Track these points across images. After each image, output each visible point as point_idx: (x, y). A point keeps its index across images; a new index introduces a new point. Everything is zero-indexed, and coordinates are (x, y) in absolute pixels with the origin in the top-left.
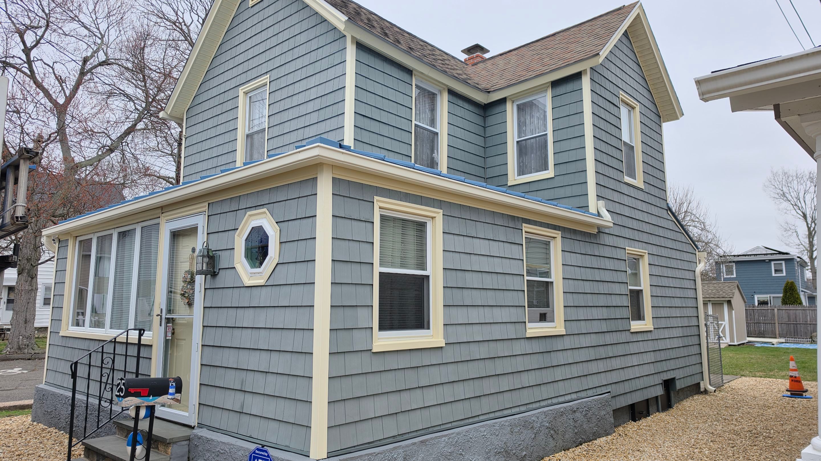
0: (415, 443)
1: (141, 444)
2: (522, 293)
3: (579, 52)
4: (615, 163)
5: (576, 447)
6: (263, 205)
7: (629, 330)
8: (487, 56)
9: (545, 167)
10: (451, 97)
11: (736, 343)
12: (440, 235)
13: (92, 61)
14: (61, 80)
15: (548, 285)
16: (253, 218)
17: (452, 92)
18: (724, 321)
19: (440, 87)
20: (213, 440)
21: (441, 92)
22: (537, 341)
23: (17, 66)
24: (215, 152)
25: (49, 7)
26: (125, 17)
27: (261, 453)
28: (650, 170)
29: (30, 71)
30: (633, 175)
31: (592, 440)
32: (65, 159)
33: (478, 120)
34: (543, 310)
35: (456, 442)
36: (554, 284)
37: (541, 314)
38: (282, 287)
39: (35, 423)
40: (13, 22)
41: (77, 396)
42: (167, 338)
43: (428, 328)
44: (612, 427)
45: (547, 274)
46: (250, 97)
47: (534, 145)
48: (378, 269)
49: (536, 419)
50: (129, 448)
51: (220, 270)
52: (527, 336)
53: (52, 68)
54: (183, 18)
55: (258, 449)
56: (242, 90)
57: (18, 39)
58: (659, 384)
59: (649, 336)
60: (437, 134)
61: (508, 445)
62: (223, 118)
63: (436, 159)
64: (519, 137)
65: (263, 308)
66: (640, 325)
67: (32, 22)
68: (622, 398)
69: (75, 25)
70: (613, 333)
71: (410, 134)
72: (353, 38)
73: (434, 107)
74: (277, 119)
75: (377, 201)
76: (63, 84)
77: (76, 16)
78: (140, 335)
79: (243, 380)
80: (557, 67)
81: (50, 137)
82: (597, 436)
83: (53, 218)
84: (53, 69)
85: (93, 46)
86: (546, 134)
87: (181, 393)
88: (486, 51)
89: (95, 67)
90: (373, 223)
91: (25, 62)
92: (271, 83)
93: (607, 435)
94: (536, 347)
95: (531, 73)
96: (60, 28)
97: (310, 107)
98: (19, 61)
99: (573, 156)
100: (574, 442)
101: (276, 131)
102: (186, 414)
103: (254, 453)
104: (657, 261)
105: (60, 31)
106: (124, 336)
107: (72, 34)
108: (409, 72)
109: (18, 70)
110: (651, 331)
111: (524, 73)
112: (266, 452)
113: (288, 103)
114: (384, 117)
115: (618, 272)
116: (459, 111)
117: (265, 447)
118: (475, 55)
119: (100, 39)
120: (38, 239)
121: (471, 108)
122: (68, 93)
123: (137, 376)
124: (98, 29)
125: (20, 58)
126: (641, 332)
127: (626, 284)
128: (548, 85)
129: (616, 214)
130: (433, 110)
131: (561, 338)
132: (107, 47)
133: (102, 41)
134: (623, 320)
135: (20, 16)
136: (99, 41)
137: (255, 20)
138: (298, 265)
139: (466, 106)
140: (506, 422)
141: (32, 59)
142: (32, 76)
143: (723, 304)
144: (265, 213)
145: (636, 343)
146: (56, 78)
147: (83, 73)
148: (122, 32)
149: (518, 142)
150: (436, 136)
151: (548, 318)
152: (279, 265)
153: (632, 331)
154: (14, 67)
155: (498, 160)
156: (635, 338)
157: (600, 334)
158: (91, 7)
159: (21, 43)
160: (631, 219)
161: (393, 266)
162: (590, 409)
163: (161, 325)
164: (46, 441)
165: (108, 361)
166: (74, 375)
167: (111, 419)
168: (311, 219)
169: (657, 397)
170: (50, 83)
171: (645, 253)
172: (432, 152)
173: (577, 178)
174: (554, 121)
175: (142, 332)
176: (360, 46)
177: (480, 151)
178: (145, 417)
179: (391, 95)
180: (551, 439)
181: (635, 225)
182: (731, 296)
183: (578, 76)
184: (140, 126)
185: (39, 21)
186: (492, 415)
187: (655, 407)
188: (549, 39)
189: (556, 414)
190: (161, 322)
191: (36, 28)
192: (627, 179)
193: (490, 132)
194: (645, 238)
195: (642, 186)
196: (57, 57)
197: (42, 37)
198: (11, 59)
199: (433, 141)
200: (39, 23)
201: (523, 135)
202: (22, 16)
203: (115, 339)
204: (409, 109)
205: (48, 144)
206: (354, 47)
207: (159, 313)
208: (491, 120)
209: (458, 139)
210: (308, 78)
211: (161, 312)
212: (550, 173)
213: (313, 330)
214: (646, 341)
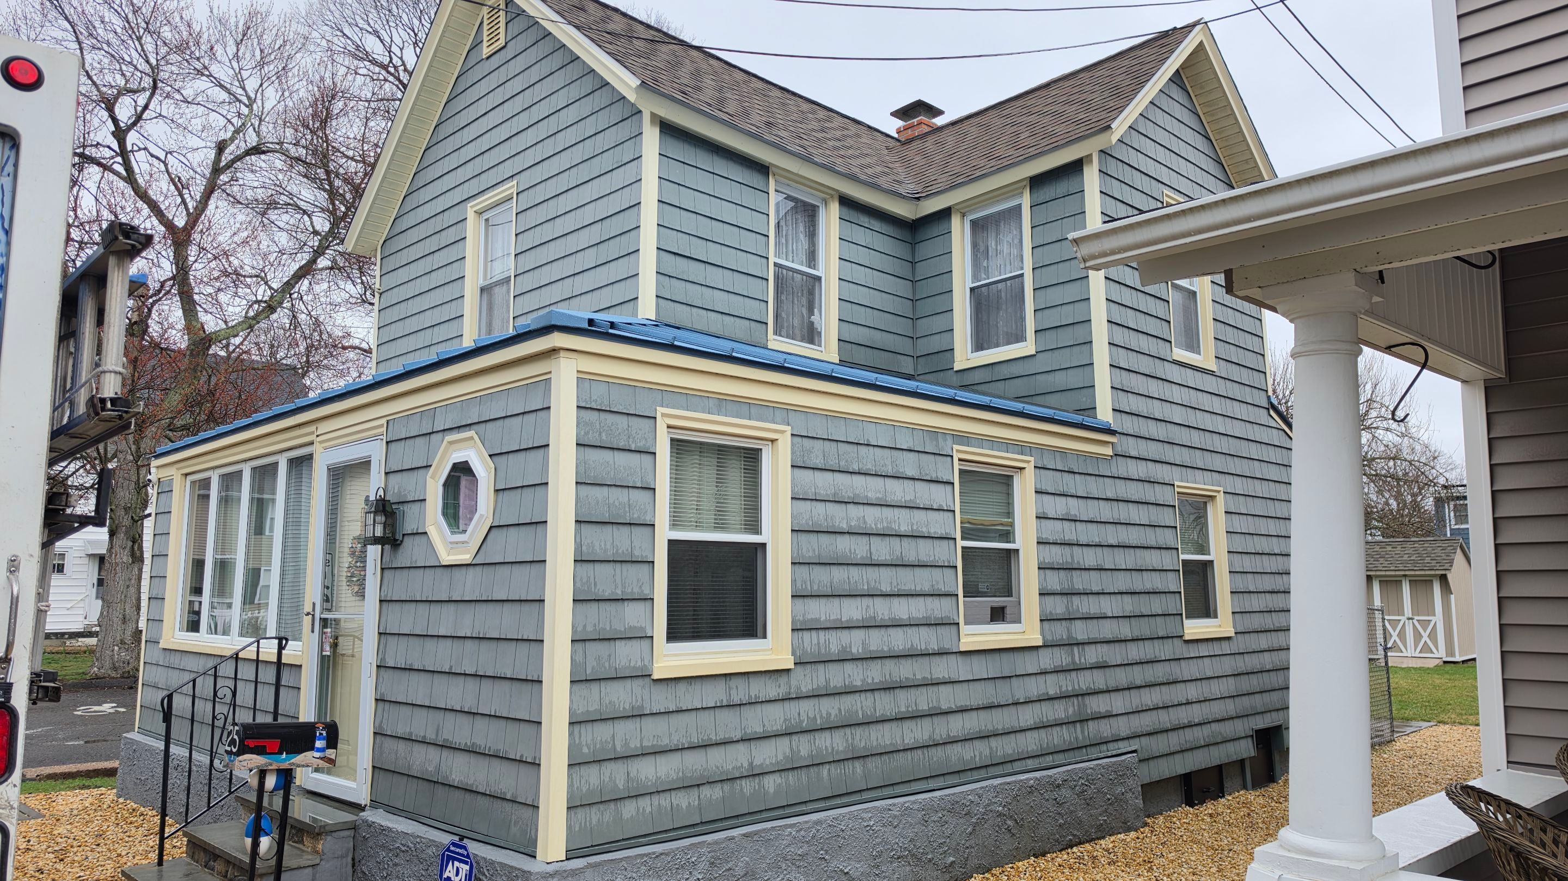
0: (733, 838)
1: (267, 834)
2: (952, 571)
3: (1079, 122)
4: (1152, 326)
5: (1061, 851)
6: (470, 425)
7: (1181, 637)
8: (939, 121)
9: (1019, 337)
10: (845, 210)
11: (1458, 658)
12: (786, 471)
13: (232, 147)
14: (179, 185)
15: (1010, 556)
16: (454, 446)
17: (846, 202)
18: (1434, 615)
19: (823, 192)
20: (390, 830)
21: (826, 202)
22: (982, 657)
23: (104, 161)
24: (428, 319)
25: (157, 54)
26: (290, 66)
27: (458, 850)
28: (1231, 335)
29: (126, 170)
30: (1193, 344)
31: (1093, 840)
32: (189, 328)
33: (901, 250)
34: (998, 601)
35: (813, 837)
36: (1021, 553)
37: (992, 609)
38: (497, 567)
39: (121, 800)
40: (94, 83)
41: (174, 749)
42: (324, 653)
43: (765, 637)
44: (1138, 816)
45: (1007, 535)
46: (487, 220)
47: (1003, 294)
48: (664, 533)
49: (977, 799)
50: (249, 841)
51: (406, 538)
52: (962, 649)
53: (164, 162)
54: (401, 58)
55: (454, 844)
56: (471, 207)
57: (105, 114)
58: (1246, 737)
59: (1226, 648)
60: (819, 279)
61: (918, 844)
62: (440, 258)
63: (816, 325)
64: (975, 277)
65: (468, 604)
66: (1208, 627)
67: (127, 81)
68: (1163, 763)
69: (202, 84)
70: (1146, 642)
71: (764, 282)
72: (653, 115)
73: (814, 230)
74: (529, 261)
75: (663, 415)
76: (185, 191)
77: (205, 68)
78: (281, 648)
79: (438, 726)
80: (1037, 152)
81: (162, 286)
82: (1103, 832)
83: (170, 434)
84: (166, 165)
85: (235, 120)
86: (1022, 275)
87: (335, 748)
88: (938, 112)
89: (239, 158)
90: (655, 454)
91: (117, 154)
92: (520, 195)
93: (1128, 830)
94: (980, 668)
95: (993, 163)
96: (178, 91)
97: (584, 239)
98: (108, 153)
99: (1067, 315)
100: (1057, 841)
101: (528, 282)
102: (353, 785)
103: (448, 850)
104: (1242, 505)
105: (177, 96)
106: (254, 648)
107: (199, 99)
108: (763, 169)
109: (106, 168)
110: (1229, 638)
111: (982, 163)
112: (465, 848)
113: (547, 232)
114: (714, 253)
115: (1157, 529)
116: (861, 235)
117: (465, 841)
118: (915, 120)
119: (247, 106)
120: (143, 471)
121: (884, 228)
122: (191, 205)
123: (275, 719)
124: (244, 89)
125: (109, 147)
126: (1207, 640)
127: (1175, 551)
128: (1024, 183)
129: (1154, 422)
130: (812, 234)
131: (1035, 653)
132: (261, 120)
133: (251, 110)
134: (1167, 618)
135: (107, 71)
136: (245, 110)
137: (493, 80)
138: (523, 528)
139: (876, 225)
140: (914, 802)
141: (129, 148)
142: (130, 178)
143: (1432, 581)
144: (472, 438)
145: (1195, 660)
146: (172, 180)
147: (217, 170)
148: (286, 94)
149: (972, 289)
150: (817, 284)
151: (1008, 617)
152: (494, 531)
153: (1187, 637)
154: (99, 164)
155: (937, 323)
156: (1193, 651)
157: (1117, 645)
158: (232, 49)
159: (110, 120)
160: (1187, 429)
161: (698, 526)
162: (1091, 781)
163: (313, 631)
164: (134, 830)
165: (225, 693)
166: (167, 717)
167: (231, 793)
168: (542, 451)
169: (1242, 761)
170: (161, 189)
171: (1219, 492)
172: (811, 312)
173: (1076, 357)
174: (1035, 250)
175: (284, 642)
176: (668, 129)
177: (904, 307)
178: (276, 788)
179: (728, 211)
180: (1008, 836)
181: (1196, 438)
182: (1447, 566)
183: (1076, 167)
184: (323, 262)
185: (141, 79)
186: (887, 792)
187: (1238, 781)
188: (1038, 93)
189: (1019, 790)
190: (313, 625)
191: (135, 92)
192: (1180, 354)
193: (923, 270)
194: (1218, 462)
195: (1212, 365)
196: (173, 142)
197: (146, 107)
198: (94, 150)
199: (811, 293)
200: (140, 83)
201: (983, 276)
202: (112, 71)
203: (237, 654)
204: (763, 238)
205: (160, 299)
206: (657, 131)
207: (310, 610)
208: (927, 249)
209: (860, 287)
210: (581, 187)
211: (314, 610)
212: (1027, 348)
213: (542, 641)
214: (1218, 658)
